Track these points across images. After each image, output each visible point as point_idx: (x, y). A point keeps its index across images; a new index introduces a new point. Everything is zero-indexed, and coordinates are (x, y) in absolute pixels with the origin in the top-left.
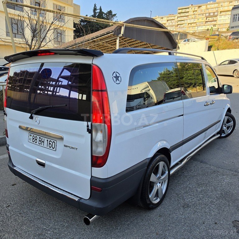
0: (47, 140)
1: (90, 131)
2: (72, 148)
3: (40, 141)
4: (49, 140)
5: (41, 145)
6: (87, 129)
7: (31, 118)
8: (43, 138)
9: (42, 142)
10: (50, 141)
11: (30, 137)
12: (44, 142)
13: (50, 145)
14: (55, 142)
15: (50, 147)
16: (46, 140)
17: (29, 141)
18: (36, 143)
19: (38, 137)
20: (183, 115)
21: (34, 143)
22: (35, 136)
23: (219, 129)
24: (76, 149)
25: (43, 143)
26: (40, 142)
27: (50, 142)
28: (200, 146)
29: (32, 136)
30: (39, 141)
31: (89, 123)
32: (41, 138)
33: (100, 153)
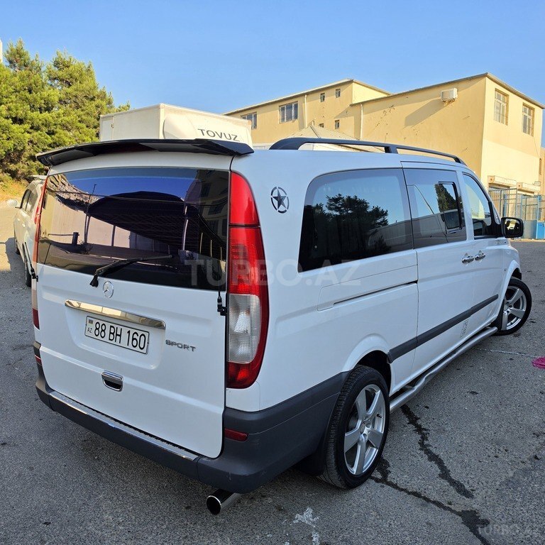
0: (129, 332)
1: (223, 311)
2: (185, 347)
3: (113, 334)
4: (132, 331)
5: (113, 342)
6: (218, 306)
7: (95, 283)
8: (119, 327)
9: (117, 335)
10: (136, 333)
11: (90, 325)
12: (120, 336)
13: (135, 341)
14: (146, 334)
15: (135, 347)
16: (125, 330)
17: (88, 333)
18: (103, 337)
19: (108, 325)
20: (416, 282)
21: (99, 337)
22: (101, 323)
23: (495, 316)
24: (193, 348)
25: (118, 337)
26: (111, 335)
27: (135, 335)
28: (454, 352)
29: (94, 323)
30: (110, 333)
31: (223, 294)
32: (115, 326)
33: (245, 356)
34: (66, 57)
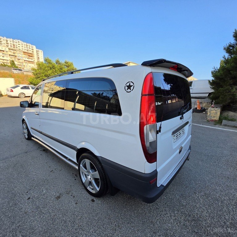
29: (175, 136)
34: (67, 61)
